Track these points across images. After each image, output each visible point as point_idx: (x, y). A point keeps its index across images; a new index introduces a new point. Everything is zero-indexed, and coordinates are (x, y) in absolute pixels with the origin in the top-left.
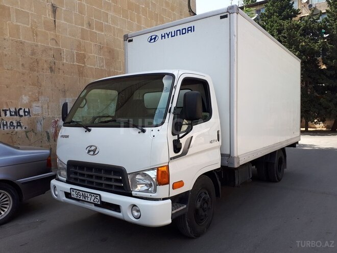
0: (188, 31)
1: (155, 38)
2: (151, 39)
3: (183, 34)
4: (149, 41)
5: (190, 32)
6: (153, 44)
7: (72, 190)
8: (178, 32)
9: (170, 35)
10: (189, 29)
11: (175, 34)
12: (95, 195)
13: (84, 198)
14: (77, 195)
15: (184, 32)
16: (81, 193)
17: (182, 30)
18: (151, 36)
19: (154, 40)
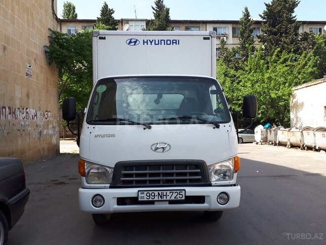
0: (173, 43)
1: (135, 42)
2: (130, 42)
3: (167, 44)
4: (128, 43)
5: (174, 44)
6: (131, 47)
7: (140, 192)
8: (163, 42)
9: (153, 43)
10: (174, 41)
11: (160, 42)
12: (178, 192)
13: (161, 197)
14: (149, 196)
15: (169, 42)
16: (156, 193)
17: (167, 40)
18: (131, 39)
19: (133, 43)
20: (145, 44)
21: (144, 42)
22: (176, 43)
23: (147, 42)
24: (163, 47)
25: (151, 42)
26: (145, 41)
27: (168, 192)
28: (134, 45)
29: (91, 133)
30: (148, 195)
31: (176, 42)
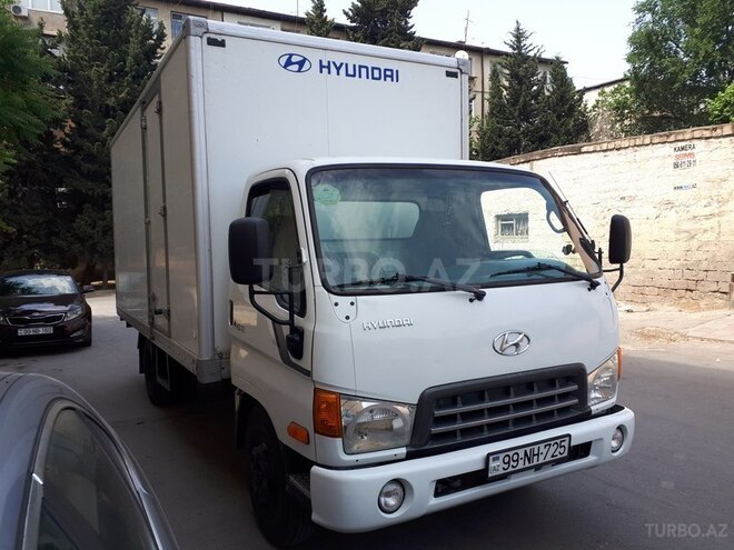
0: (385, 75)
1: (301, 64)
2: (289, 63)
3: (373, 78)
4: (283, 63)
5: (389, 79)
7: (491, 458)
8: (363, 70)
9: (343, 70)
10: (388, 73)
11: (356, 72)
12: (558, 441)
13: (529, 459)
14: (509, 463)
15: (376, 74)
16: (521, 453)
17: (373, 68)
18: (291, 55)
19: (296, 67)
20: (325, 70)
21: (322, 67)
22: (392, 76)
23: (329, 67)
24: (363, 82)
25: (338, 69)
26: (325, 64)
27: (542, 446)
28: (299, 71)
29: (347, 318)
30: (507, 460)
31: (390, 75)
